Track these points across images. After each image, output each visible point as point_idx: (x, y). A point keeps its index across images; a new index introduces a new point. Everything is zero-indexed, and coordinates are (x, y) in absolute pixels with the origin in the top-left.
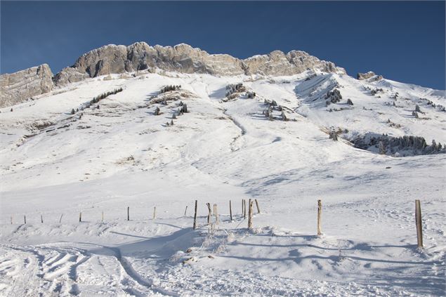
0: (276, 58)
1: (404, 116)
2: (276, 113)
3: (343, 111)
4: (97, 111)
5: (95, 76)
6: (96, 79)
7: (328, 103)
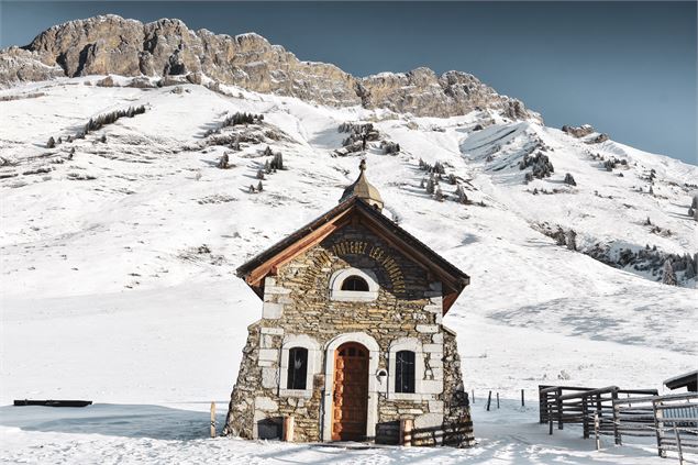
0: (420, 82)
1: (672, 214)
2: (446, 188)
3: (558, 195)
4: (100, 147)
5: (77, 74)
6: (81, 80)
7: (528, 178)
